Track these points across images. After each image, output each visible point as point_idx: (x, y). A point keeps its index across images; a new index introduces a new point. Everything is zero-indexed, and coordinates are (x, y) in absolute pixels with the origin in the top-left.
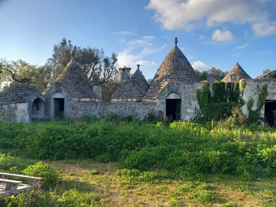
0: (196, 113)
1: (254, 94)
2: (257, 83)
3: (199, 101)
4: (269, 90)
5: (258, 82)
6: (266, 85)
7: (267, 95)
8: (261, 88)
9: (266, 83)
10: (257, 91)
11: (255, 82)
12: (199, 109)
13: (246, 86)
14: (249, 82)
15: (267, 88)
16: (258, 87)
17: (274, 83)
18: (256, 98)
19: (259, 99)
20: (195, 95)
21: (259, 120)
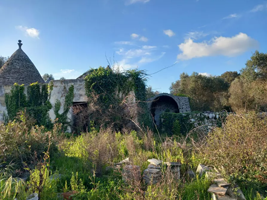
0: (4, 119)
1: (61, 96)
2: (64, 85)
3: (7, 106)
4: (75, 91)
5: (65, 83)
6: (73, 86)
7: (73, 97)
8: (68, 89)
9: (73, 84)
10: (64, 93)
11: (62, 83)
12: (7, 115)
13: (53, 88)
14: (56, 84)
15: (74, 90)
16: (65, 88)
17: (80, 83)
18: (62, 100)
19: (65, 101)
20: (3, 99)
21: (66, 125)
